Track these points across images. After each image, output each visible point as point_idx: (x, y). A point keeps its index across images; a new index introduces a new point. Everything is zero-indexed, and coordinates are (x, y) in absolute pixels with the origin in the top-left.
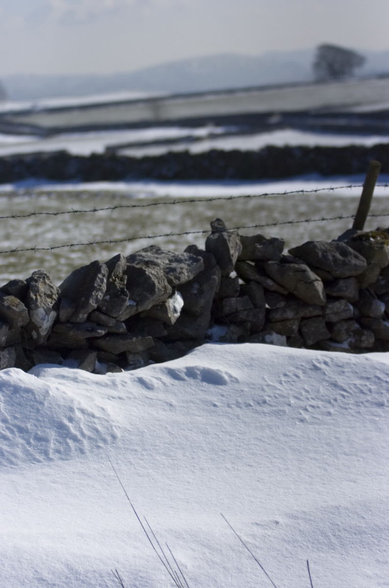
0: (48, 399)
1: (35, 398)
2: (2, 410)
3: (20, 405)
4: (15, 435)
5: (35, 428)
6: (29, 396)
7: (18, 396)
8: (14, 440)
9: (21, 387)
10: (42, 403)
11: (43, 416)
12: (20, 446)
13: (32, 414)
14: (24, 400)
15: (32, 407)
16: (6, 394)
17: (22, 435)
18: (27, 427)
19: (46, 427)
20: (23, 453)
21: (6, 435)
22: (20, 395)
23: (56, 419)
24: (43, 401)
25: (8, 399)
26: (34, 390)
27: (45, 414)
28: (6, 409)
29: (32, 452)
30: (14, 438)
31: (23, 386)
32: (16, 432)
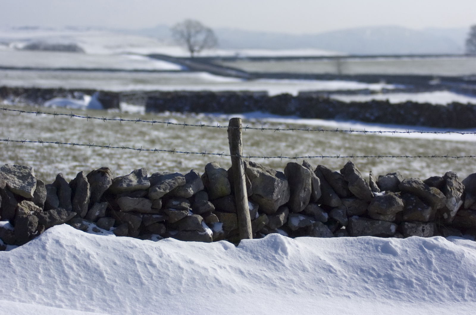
0: (464, 260)
1: (455, 258)
2: (434, 264)
3: (445, 262)
4: (443, 282)
5: (455, 278)
6: (451, 256)
7: (444, 255)
8: (442, 285)
9: (446, 250)
10: (459, 262)
11: (460, 271)
12: (446, 289)
13: (453, 268)
14: (448, 258)
15: (453, 264)
16: (436, 254)
17: (447, 282)
18: (450, 277)
19: (463, 278)
20: (448, 294)
21: (437, 281)
22: (445, 255)
23: (469, 274)
24: (460, 260)
25: (437, 256)
26: (454, 252)
27: (462, 270)
28: (436, 263)
29: (453, 294)
30: (442, 284)
31: (447, 249)
32: (443, 280)
